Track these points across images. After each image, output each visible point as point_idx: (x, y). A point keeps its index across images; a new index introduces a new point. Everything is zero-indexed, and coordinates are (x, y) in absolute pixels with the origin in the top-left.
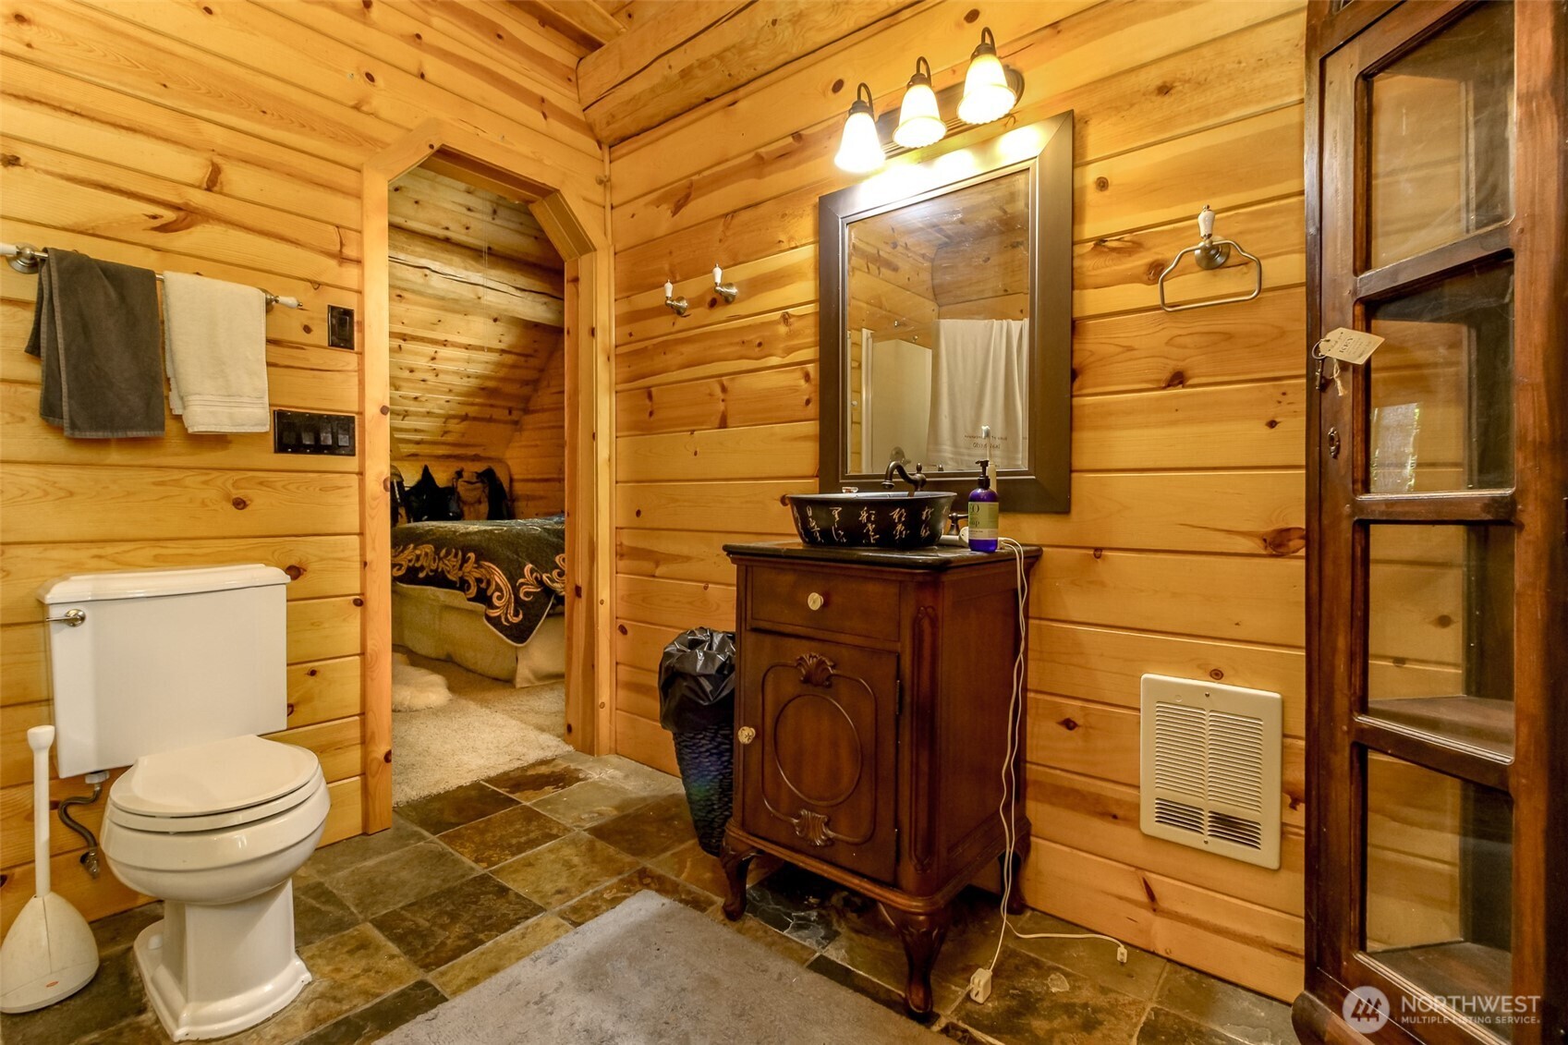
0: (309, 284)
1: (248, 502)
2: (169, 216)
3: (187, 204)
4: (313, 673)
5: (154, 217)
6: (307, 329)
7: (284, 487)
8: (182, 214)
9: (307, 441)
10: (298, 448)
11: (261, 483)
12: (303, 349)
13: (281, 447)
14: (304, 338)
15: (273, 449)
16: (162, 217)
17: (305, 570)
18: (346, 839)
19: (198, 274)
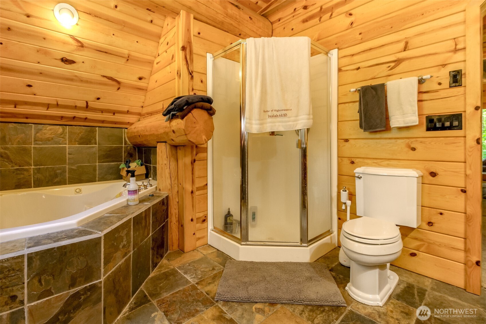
0: (441, 66)
1: (416, 149)
2: (392, 64)
3: (398, 59)
4: (441, 214)
5: (389, 67)
6: (440, 84)
7: (429, 143)
8: (396, 62)
9: (438, 125)
10: (435, 129)
11: (421, 142)
12: (438, 92)
13: (428, 129)
14: (439, 87)
15: (425, 130)
16: (391, 66)
17: (438, 174)
18: (456, 287)
19: (401, 78)
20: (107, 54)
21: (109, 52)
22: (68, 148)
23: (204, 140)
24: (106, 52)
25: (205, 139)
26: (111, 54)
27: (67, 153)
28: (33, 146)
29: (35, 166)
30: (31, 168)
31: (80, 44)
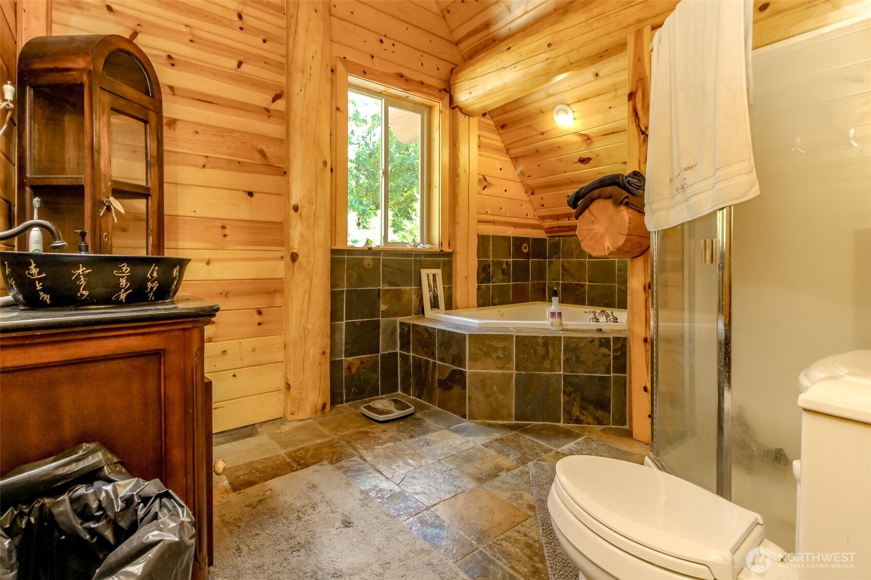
20: (615, 134)
21: (615, 131)
22: (618, 263)
23: (606, 249)
24: (613, 133)
25: (608, 248)
26: (618, 132)
27: (616, 269)
28: (587, 260)
29: (589, 282)
30: (585, 284)
31: (586, 138)
